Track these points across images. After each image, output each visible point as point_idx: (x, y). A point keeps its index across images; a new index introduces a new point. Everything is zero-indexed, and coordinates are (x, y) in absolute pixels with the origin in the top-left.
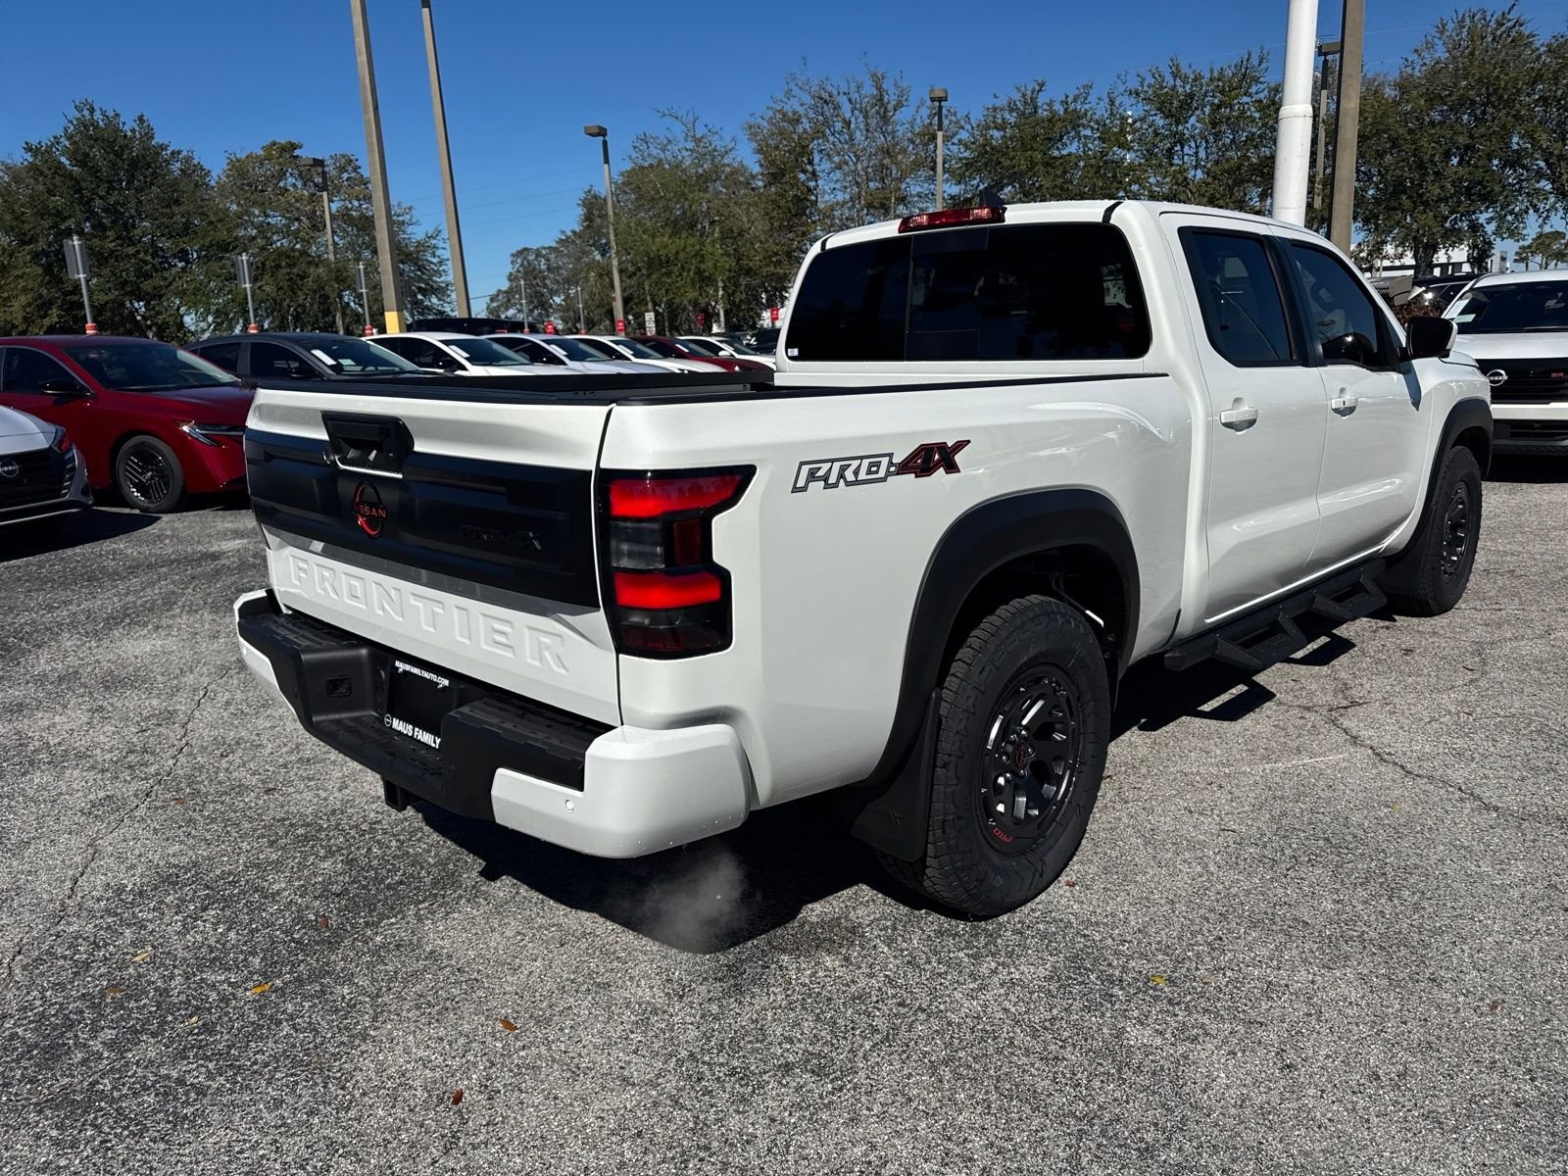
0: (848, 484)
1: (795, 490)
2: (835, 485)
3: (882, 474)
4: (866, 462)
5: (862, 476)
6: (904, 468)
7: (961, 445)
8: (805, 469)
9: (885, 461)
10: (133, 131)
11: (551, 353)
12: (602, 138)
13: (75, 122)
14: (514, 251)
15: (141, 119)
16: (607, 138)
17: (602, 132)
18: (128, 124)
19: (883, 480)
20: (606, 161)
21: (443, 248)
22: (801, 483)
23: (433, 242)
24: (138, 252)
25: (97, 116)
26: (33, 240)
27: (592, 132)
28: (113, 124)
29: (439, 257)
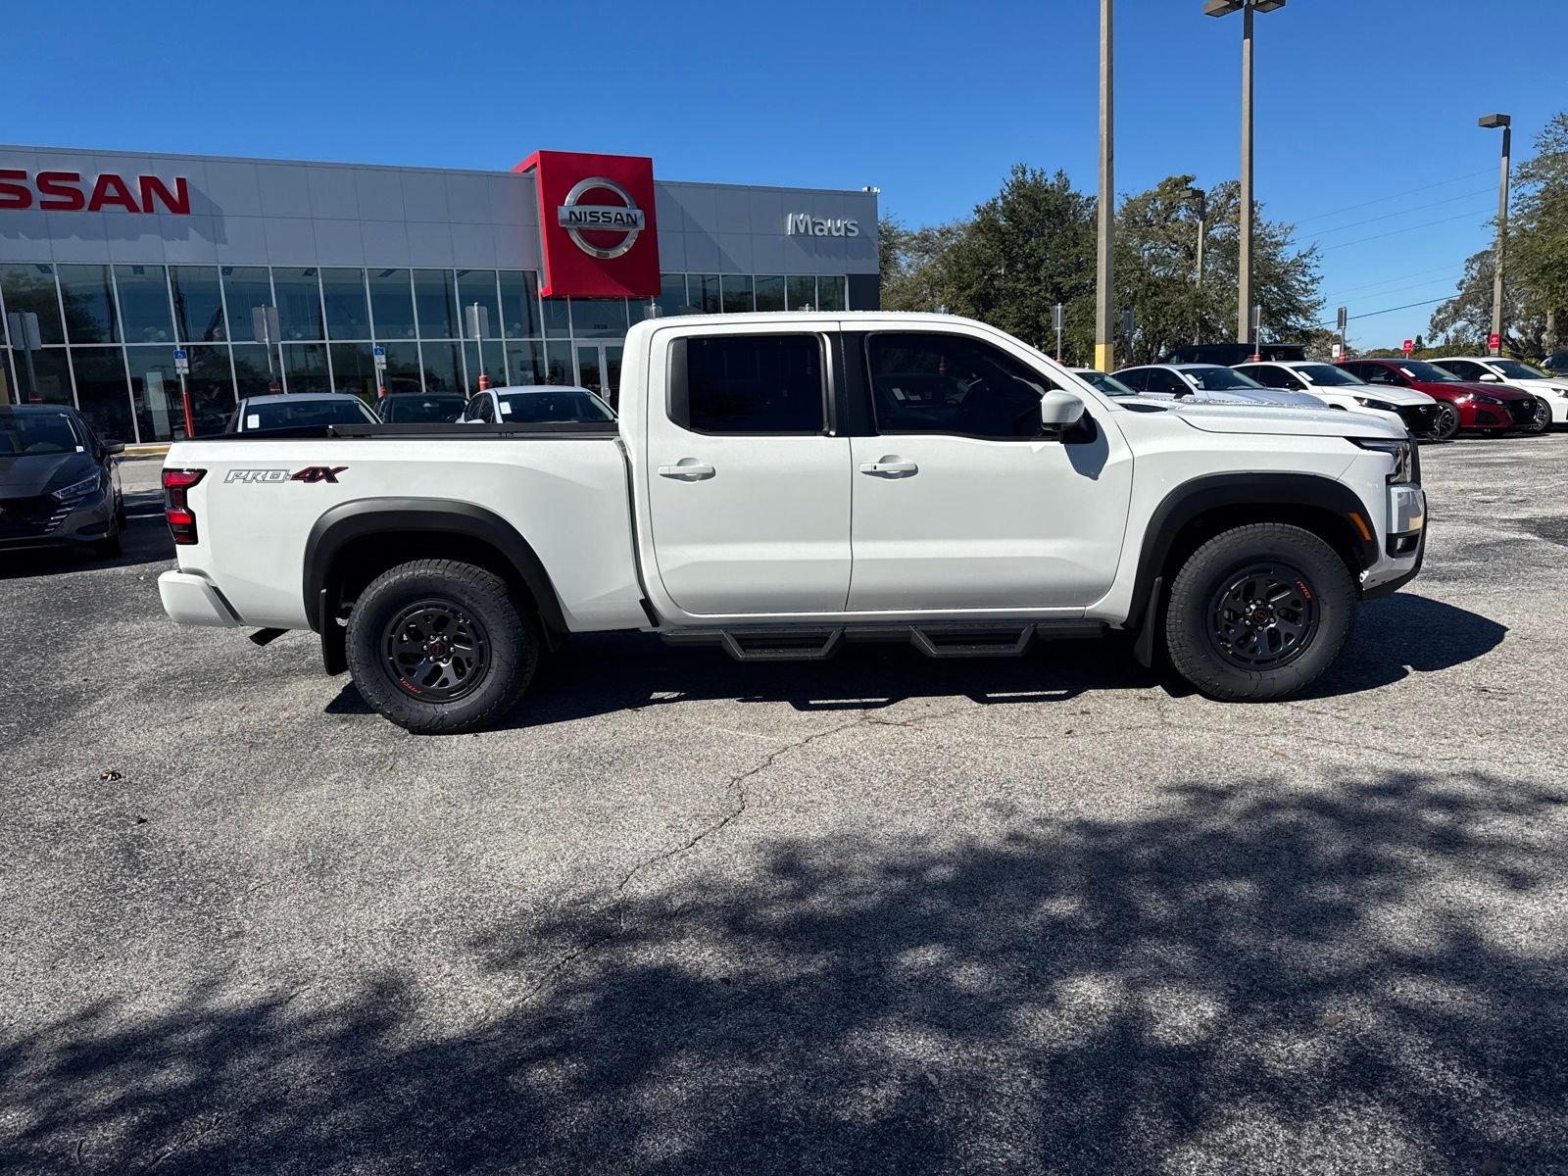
0: (257, 481)
1: (226, 481)
2: (251, 481)
3: (280, 478)
4: (270, 474)
5: (268, 478)
6: (296, 477)
7: (339, 470)
8: (233, 473)
9: (283, 473)
10: (1052, 185)
11: (1184, 383)
12: (1504, 127)
13: (1010, 184)
14: (1471, 256)
15: (1060, 175)
16: (1510, 128)
17: (1503, 120)
18: (1051, 179)
19: (282, 481)
20: (1506, 152)
21: (1316, 266)
22: (230, 479)
23: (1305, 260)
24: (1040, 291)
25: (1029, 176)
26: (969, 286)
27: (1490, 122)
28: (1038, 185)
29: (1310, 275)
